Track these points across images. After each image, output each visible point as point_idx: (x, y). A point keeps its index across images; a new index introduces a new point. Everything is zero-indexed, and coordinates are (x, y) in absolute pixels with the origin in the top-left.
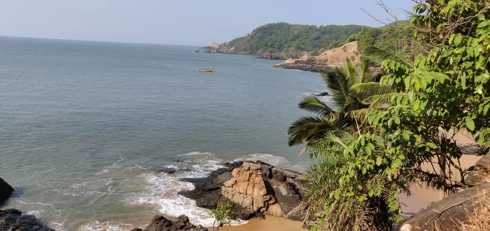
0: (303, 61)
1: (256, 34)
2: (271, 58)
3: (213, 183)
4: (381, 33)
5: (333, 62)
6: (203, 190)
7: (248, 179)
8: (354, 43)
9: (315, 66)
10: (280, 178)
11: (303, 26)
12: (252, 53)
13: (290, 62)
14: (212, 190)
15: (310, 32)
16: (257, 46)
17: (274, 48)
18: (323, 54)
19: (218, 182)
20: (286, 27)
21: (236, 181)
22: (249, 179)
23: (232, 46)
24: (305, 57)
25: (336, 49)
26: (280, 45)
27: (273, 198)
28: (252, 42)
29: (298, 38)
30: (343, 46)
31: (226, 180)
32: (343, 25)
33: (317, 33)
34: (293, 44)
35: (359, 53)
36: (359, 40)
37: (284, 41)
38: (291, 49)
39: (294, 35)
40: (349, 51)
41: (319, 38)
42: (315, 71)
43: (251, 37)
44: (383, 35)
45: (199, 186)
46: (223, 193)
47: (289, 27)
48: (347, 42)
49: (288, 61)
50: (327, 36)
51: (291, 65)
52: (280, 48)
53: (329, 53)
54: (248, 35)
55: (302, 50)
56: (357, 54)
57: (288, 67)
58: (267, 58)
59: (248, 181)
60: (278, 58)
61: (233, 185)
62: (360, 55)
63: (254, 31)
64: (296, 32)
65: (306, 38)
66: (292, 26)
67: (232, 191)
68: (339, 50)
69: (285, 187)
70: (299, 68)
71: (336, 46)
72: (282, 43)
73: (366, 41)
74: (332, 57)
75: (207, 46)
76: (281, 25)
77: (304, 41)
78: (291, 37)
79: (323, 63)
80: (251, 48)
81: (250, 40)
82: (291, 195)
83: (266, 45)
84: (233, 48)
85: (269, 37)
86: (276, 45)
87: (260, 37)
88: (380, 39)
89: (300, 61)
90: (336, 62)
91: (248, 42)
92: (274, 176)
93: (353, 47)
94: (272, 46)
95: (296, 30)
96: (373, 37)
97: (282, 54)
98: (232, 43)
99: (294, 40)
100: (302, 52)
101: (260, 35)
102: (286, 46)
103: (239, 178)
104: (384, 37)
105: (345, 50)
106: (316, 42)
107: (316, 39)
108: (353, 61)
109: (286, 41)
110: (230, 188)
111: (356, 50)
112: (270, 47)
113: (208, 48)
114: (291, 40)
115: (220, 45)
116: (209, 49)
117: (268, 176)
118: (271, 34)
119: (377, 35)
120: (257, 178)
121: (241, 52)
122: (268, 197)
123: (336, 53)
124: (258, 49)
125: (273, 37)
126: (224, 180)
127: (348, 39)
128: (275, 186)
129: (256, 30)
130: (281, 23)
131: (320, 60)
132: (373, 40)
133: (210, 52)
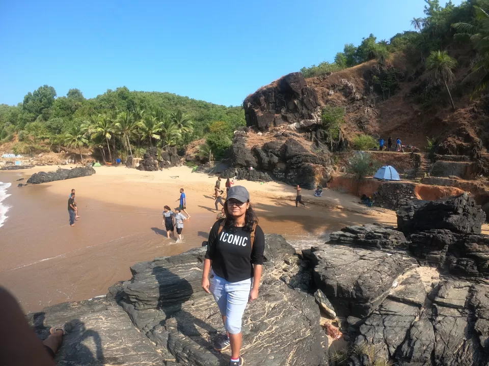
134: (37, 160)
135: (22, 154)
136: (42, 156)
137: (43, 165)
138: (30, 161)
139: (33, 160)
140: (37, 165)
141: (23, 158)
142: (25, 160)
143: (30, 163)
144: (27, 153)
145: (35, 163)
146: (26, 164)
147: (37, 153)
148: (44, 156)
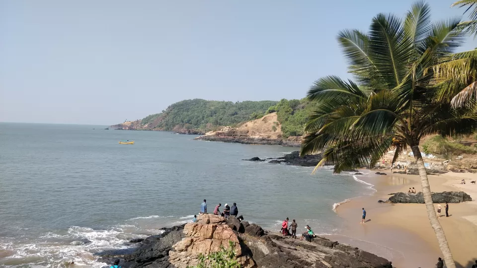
0: (224, 133)
1: (171, 110)
2: (190, 133)
3: (152, 250)
4: (299, 104)
5: (255, 133)
6: (139, 261)
7: (210, 235)
8: (274, 114)
9: (237, 138)
10: (255, 231)
11: (219, 103)
12: (167, 130)
13: (211, 134)
14: (152, 259)
15: (227, 108)
16: (173, 122)
17: (191, 124)
18: (244, 125)
19: (162, 247)
20: (202, 103)
21: (192, 241)
22: (212, 234)
23: (145, 123)
24: (226, 129)
25: (256, 120)
26: (198, 121)
27: (251, 260)
28: (167, 118)
29: (215, 113)
30: (263, 118)
31: (174, 243)
32: (258, 101)
33: (234, 108)
34: (211, 120)
35: (279, 124)
36: (278, 111)
37: (201, 117)
38: (208, 124)
39: (211, 112)
40: (269, 122)
41: (236, 113)
42: (237, 142)
43: (167, 113)
44: (302, 105)
45: (130, 256)
46: (171, 262)
47: (205, 103)
48: (266, 113)
49: (208, 134)
50: (243, 112)
51: (212, 137)
52: (197, 124)
53: (250, 124)
54: (163, 111)
55: (220, 125)
56: (278, 125)
57: (208, 139)
58: (184, 134)
59: (211, 237)
60: (196, 133)
61: (187, 247)
62: (280, 126)
63: (169, 107)
64: (213, 108)
65: (223, 114)
66: (209, 102)
67: (186, 257)
68: (259, 121)
69: (264, 243)
70: (221, 140)
71: (256, 117)
72: (199, 119)
73: (286, 112)
74: (253, 128)
75: (118, 124)
76: (197, 102)
77: (221, 116)
78: (208, 113)
79: (245, 134)
80: (167, 125)
81: (165, 117)
82: (276, 253)
83: (183, 122)
84: (146, 125)
85: (185, 113)
86: (193, 121)
87: (176, 114)
88: (298, 109)
89: (220, 134)
90: (258, 133)
91: (163, 119)
92: (246, 228)
93: (273, 118)
94: (189, 122)
95: (213, 106)
96: (292, 107)
97: (200, 129)
98: (146, 120)
99: (212, 116)
100: (221, 126)
101: (176, 111)
102: (203, 121)
103: (196, 235)
104: (303, 108)
105: (265, 120)
106: (233, 117)
107: (233, 115)
108: (275, 131)
109: (203, 117)
110: (183, 253)
111: (276, 121)
112: (186, 123)
113: (119, 125)
114: (208, 116)
115: (132, 123)
116: (120, 127)
117: (238, 229)
118: (188, 110)
119: (295, 106)
120: (226, 232)
121: (156, 129)
122: (244, 259)
123: (256, 124)
124: (174, 126)
125: (189, 113)
126: (171, 243)
127: (268, 111)
128: (250, 243)
129: (172, 106)
130: (197, 99)
131: (241, 132)
132: (292, 110)
133: (122, 129)
134: (453, 164)
135: (434, 153)
136: (461, 159)
137: (461, 171)
138: (442, 164)
139: (447, 164)
140: (453, 170)
141: (436, 159)
142: (436, 163)
143: (443, 167)
144: (441, 154)
145: (449, 167)
146: (437, 168)
147: (455, 154)
148: (465, 159)
